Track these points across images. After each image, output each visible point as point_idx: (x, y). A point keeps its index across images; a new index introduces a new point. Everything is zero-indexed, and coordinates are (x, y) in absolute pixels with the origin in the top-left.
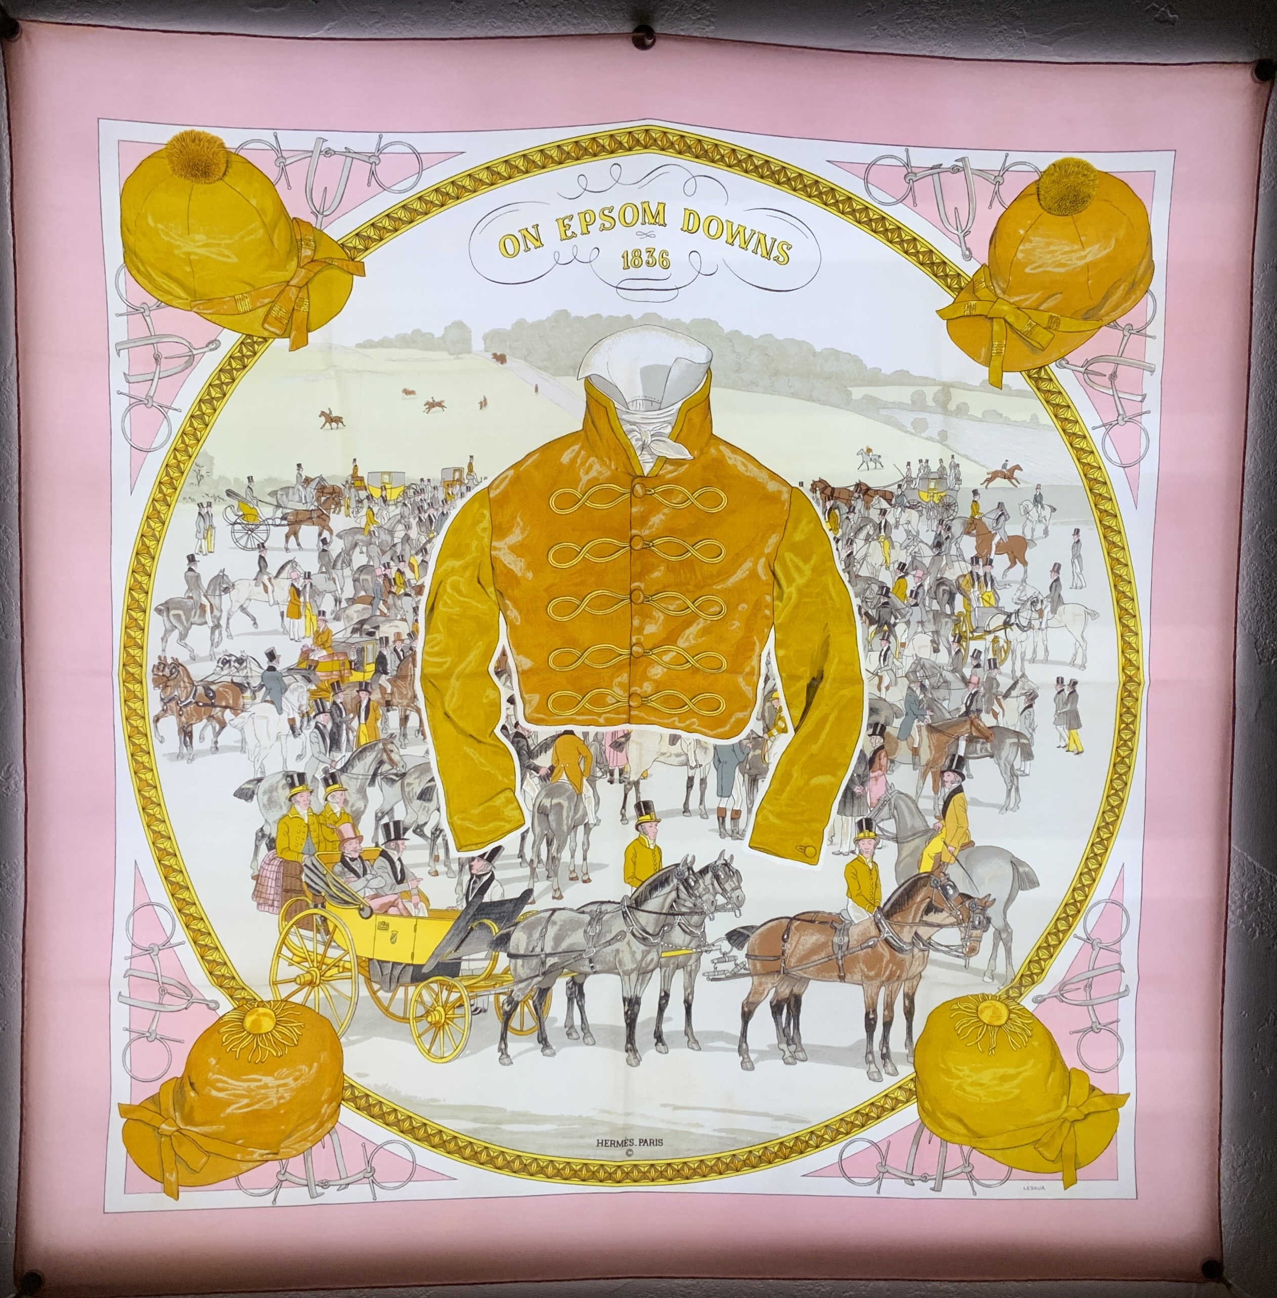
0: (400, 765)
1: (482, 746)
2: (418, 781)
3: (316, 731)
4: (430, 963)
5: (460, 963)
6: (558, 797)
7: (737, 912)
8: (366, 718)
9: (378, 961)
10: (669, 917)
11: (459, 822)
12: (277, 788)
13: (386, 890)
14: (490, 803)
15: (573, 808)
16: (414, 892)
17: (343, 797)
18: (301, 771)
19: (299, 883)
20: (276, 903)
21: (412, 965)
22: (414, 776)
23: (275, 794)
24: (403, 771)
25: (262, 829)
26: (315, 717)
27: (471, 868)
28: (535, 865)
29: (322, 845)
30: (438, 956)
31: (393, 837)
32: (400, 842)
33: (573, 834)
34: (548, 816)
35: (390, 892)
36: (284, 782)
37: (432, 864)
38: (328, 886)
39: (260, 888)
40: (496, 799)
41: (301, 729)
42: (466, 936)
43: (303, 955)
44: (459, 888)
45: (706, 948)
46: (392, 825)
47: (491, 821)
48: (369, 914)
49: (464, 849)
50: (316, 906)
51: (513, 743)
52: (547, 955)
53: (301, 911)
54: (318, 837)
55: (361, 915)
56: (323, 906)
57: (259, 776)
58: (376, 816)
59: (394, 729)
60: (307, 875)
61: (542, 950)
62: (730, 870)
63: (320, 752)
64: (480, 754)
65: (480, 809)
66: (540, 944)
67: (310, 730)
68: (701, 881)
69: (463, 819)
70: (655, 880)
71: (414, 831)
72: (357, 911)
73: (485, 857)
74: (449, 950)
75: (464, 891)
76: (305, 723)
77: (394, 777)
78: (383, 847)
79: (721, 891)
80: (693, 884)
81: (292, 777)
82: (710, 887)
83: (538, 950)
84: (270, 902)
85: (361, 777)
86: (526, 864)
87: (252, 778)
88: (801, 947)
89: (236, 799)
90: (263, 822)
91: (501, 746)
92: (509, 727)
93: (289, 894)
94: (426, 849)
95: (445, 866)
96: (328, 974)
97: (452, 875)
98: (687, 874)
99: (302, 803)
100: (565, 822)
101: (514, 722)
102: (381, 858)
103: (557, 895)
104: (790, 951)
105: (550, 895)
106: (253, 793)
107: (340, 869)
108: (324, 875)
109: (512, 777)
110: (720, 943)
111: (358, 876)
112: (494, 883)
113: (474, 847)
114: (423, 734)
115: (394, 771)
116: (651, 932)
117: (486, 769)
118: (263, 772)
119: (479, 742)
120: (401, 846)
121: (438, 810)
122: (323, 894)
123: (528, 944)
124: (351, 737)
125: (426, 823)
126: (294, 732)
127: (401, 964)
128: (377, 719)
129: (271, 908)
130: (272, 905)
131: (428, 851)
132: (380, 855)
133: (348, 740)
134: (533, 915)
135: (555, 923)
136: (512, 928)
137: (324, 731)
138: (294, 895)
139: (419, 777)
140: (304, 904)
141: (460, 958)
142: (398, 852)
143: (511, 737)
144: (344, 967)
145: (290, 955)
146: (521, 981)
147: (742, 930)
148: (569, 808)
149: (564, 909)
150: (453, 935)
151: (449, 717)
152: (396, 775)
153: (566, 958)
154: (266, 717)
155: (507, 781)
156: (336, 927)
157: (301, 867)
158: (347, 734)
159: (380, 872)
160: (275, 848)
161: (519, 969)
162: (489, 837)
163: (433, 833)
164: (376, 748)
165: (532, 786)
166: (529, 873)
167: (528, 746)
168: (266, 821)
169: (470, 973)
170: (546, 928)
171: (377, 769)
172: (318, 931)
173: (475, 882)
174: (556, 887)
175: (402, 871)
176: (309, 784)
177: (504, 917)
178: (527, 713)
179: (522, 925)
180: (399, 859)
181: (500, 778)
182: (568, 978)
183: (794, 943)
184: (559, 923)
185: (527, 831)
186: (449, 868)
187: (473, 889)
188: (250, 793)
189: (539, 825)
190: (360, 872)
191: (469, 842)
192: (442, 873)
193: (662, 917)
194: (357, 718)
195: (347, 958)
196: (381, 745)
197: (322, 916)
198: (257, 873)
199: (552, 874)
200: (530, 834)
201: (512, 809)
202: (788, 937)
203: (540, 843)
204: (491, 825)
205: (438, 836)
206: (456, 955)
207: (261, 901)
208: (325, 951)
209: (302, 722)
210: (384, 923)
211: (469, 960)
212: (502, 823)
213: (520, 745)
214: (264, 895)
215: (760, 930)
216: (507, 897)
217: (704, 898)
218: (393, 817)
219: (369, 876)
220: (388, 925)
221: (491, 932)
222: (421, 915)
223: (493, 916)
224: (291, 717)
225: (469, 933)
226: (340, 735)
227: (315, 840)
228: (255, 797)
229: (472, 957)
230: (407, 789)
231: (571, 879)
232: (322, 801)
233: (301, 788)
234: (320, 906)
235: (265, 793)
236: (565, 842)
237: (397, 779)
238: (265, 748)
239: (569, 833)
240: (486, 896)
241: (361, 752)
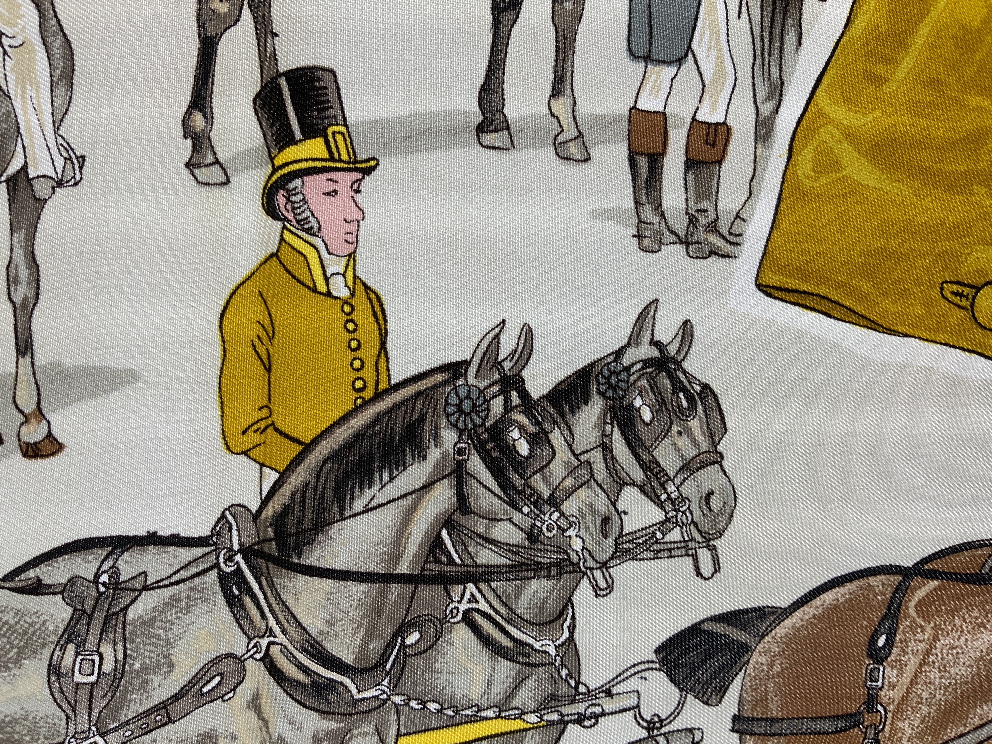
7: (705, 556)
10: (424, 590)
45: (580, 708)
62: (677, 386)
68: (556, 437)
70: (358, 436)
79: (638, 474)
80: (523, 448)
82: (597, 457)
88: (934, 675)
98: (497, 405)
104: (897, 694)
110: (634, 683)
116: (349, 658)
147: (720, 628)
183: (913, 663)
193: (395, 589)
202: (890, 643)
215: (788, 623)
217: (569, 507)
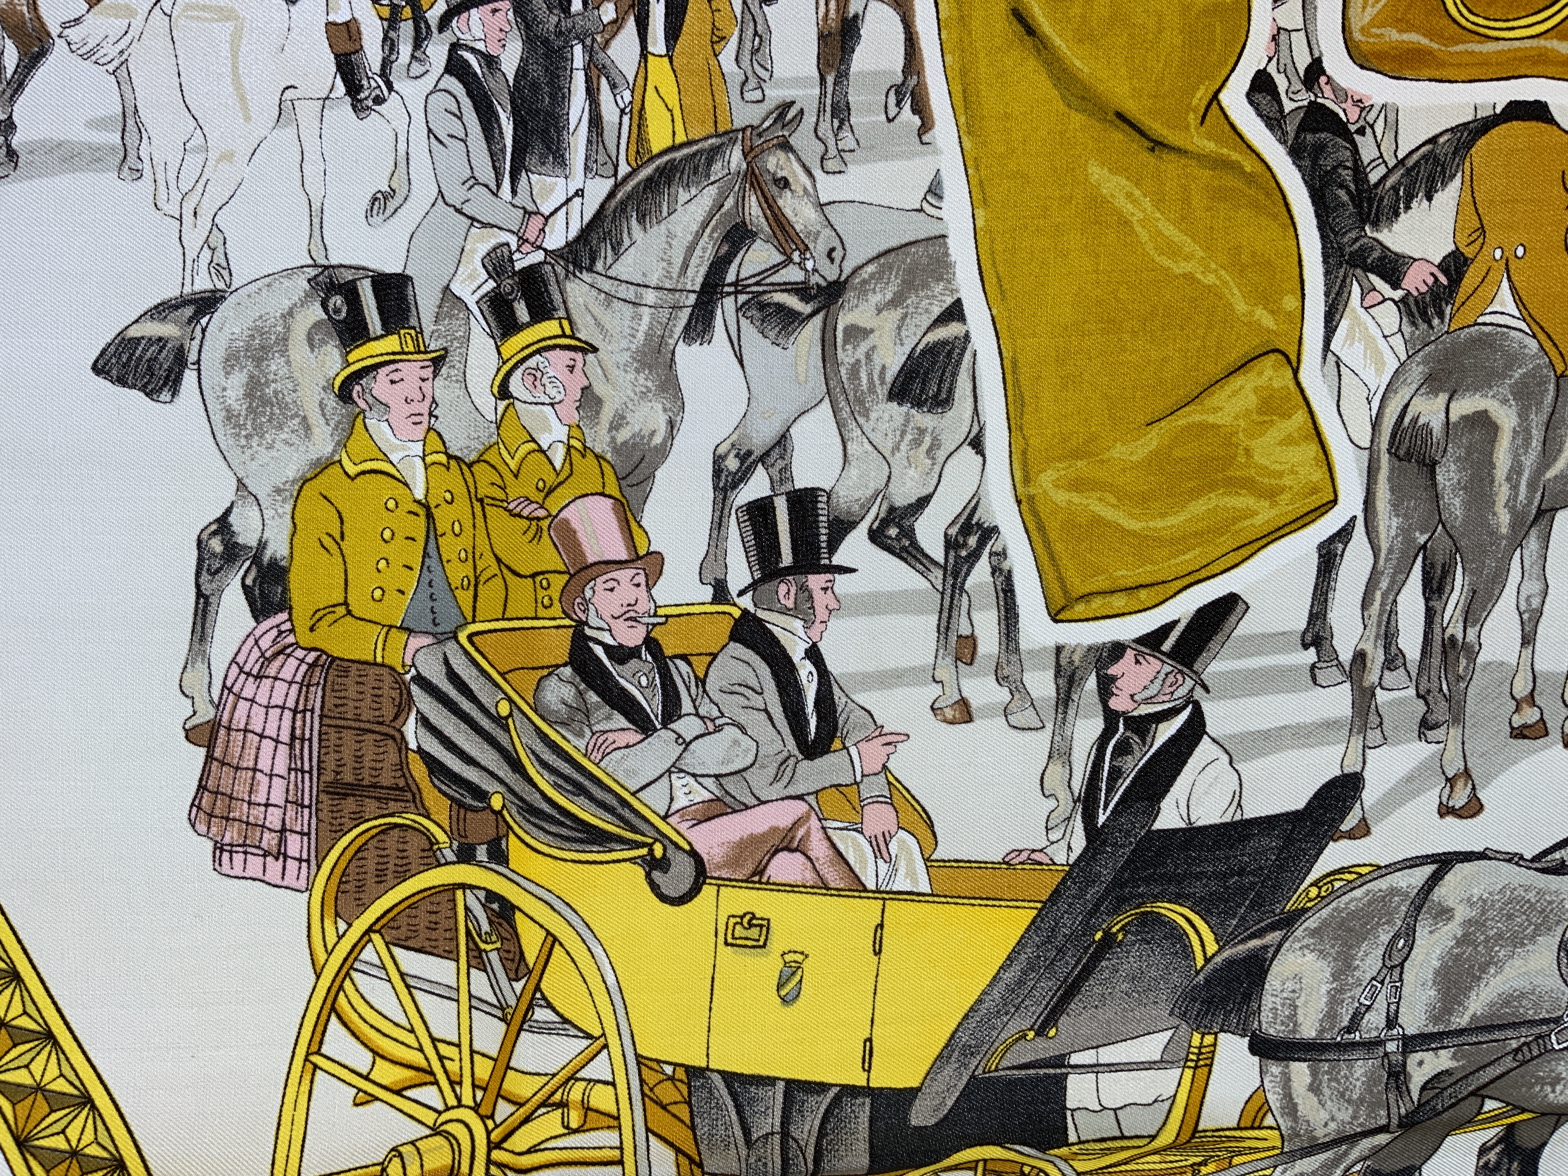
0: (819, 248)
1: (1170, 165)
2: (893, 316)
3: (452, 83)
4: (939, 1086)
5: (1060, 1083)
6: (1477, 388)
8: (673, 33)
9: (728, 1077)
11: (1061, 497)
12: (284, 340)
13: (759, 779)
14: (1193, 416)
15: (1537, 434)
16: (875, 787)
17: (577, 382)
18: (393, 267)
19: (392, 757)
20: (294, 845)
21: (867, 1091)
22: (875, 299)
23: (276, 365)
24: (831, 273)
25: (223, 524)
26: (445, 22)
27: (1106, 687)
28: (1372, 677)
29: (491, 593)
30: (969, 1051)
31: (787, 558)
32: (815, 581)
33: (1533, 544)
34: (1431, 467)
35: (778, 790)
36: (316, 313)
37: (945, 672)
38: (517, 766)
39: (224, 779)
40: (1220, 397)
41: (385, 72)
42: (1087, 972)
43: (417, 1058)
44: (1056, 771)
46: (781, 506)
47: (1195, 494)
48: (685, 886)
49: (1080, 609)
50: (466, 855)
51: (1295, 152)
52: (1410, 1044)
53: (403, 876)
54: (472, 556)
55: (654, 887)
56: (499, 856)
57: (203, 283)
58: (717, 472)
59: (798, 82)
60: (424, 721)
61: (1392, 1022)
63: (473, 181)
64: (1159, 202)
65: (1153, 439)
66: (1381, 1004)
67: (428, 83)
69: (1077, 485)
71: (876, 537)
72: (639, 872)
73: (1167, 646)
74: (1014, 1027)
75: (1078, 783)
76: (405, 49)
77: (792, 301)
78: (746, 602)
81: (351, 292)
83: (1375, 1020)
84: (269, 840)
85: (650, 297)
86: (1335, 674)
87: (172, 292)
89: (102, 383)
90: (227, 493)
91: (1249, 165)
92: (1281, 83)
93: (350, 804)
94: (921, 612)
95: (1001, 679)
96: (521, 1140)
97: (1028, 717)
99: (399, 411)
100: (1503, 492)
101: (1303, 61)
102: (737, 649)
103: (1460, 799)
105: (1431, 799)
106: (180, 359)
107: (568, 693)
108: (501, 722)
109: (1290, 303)
111: (645, 727)
112: (1205, 749)
113: (1119, 602)
114: (921, 108)
115: (792, 274)
117: (1183, 267)
118: (223, 268)
119: (1157, 145)
120: (819, 599)
121: (977, 444)
122: (496, 802)
123: (1334, 1000)
124: (609, 112)
125: (923, 502)
126: (353, 89)
127: (821, 1088)
128: (718, 39)
129: (274, 867)
130: (281, 854)
131: (933, 619)
132: (736, 636)
133: (596, 121)
134: (1362, 880)
135: (1444, 913)
136: (1277, 935)
137: (492, 84)
138: (371, 806)
139: (896, 302)
140: (416, 843)
141: (1060, 1061)
142: (808, 624)
143: (1291, 128)
144: (587, 1109)
145: (361, 1060)
146: (1313, 1148)
148: (1522, 433)
149: (1482, 856)
150: (1031, 966)
151: (1031, 31)
152: (802, 290)
153: (1487, 1052)
154: (225, 14)
155: (1268, 321)
156: (552, 940)
157: (403, 689)
158: (592, 93)
159: (732, 706)
160: (284, 605)
161: (1306, 1103)
162: (1190, 559)
163: (950, 544)
164: (717, 170)
165: (1369, 341)
166: (1346, 711)
167: (1359, 171)
168: (241, 484)
169: (1106, 1126)
170: (1409, 934)
171: (719, 266)
172: (477, 959)
173: (1123, 749)
174: (1454, 767)
175: (825, 700)
176: (428, 326)
177: (1242, 891)
178: (1356, 23)
179: (1312, 923)
180: (814, 654)
181: (1241, 307)
182: (1489, 1134)
184: (1462, 913)
185: (1344, 534)
186: (1018, 689)
187: (1116, 774)
188: (166, 358)
189: (1396, 506)
190: (653, 705)
191: (1100, 583)
192: (989, 711)
194: (631, 24)
195: (599, 1069)
196: (736, 157)
197: (492, 896)
198: (207, 713)
199: (1441, 712)
200: (1358, 548)
201: (1288, 441)
203: (1396, 587)
204: (1199, 507)
205: (975, 556)
206: (1042, 1049)
207: (231, 835)
208: (509, 1045)
209: (390, 44)
210: (751, 920)
211: (1095, 1068)
212: (1243, 501)
213: (1327, 163)
214: (241, 810)
216: (1252, 811)
218: (786, 474)
219: (688, 726)
220: (765, 926)
221: (1187, 952)
222: (901, 884)
223: (1198, 888)
224: (341, 16)
225: (1096, 958)
226: (560, 96)
227: (458, 572)
228: (189, 377)
229: (1107, 1055)
230: (846, 356)
231: (1520, 733)
232: (487, 402)
233: (391, 343)
234: (482, 853)
235: (231, 361)
236: (1499, 578)
237: (805, 308)
238: (228, 156)
239: (1517, 542)
240: (1167, 804)
241: (651, 184)
